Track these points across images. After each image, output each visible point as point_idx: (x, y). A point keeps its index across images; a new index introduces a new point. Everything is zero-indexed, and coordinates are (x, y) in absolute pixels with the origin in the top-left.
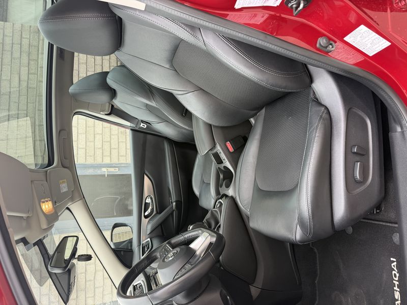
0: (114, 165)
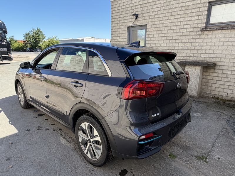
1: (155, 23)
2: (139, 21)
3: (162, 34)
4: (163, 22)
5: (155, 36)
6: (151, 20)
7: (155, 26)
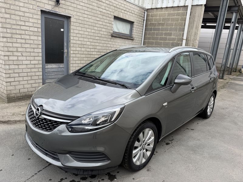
0: (68, 55)
1: (80, 19)
2: (60, 9)
3: (87, 32)
4: (87, 20)
5: (80, 32)
6: (75, 13)
7: (80, 22)
